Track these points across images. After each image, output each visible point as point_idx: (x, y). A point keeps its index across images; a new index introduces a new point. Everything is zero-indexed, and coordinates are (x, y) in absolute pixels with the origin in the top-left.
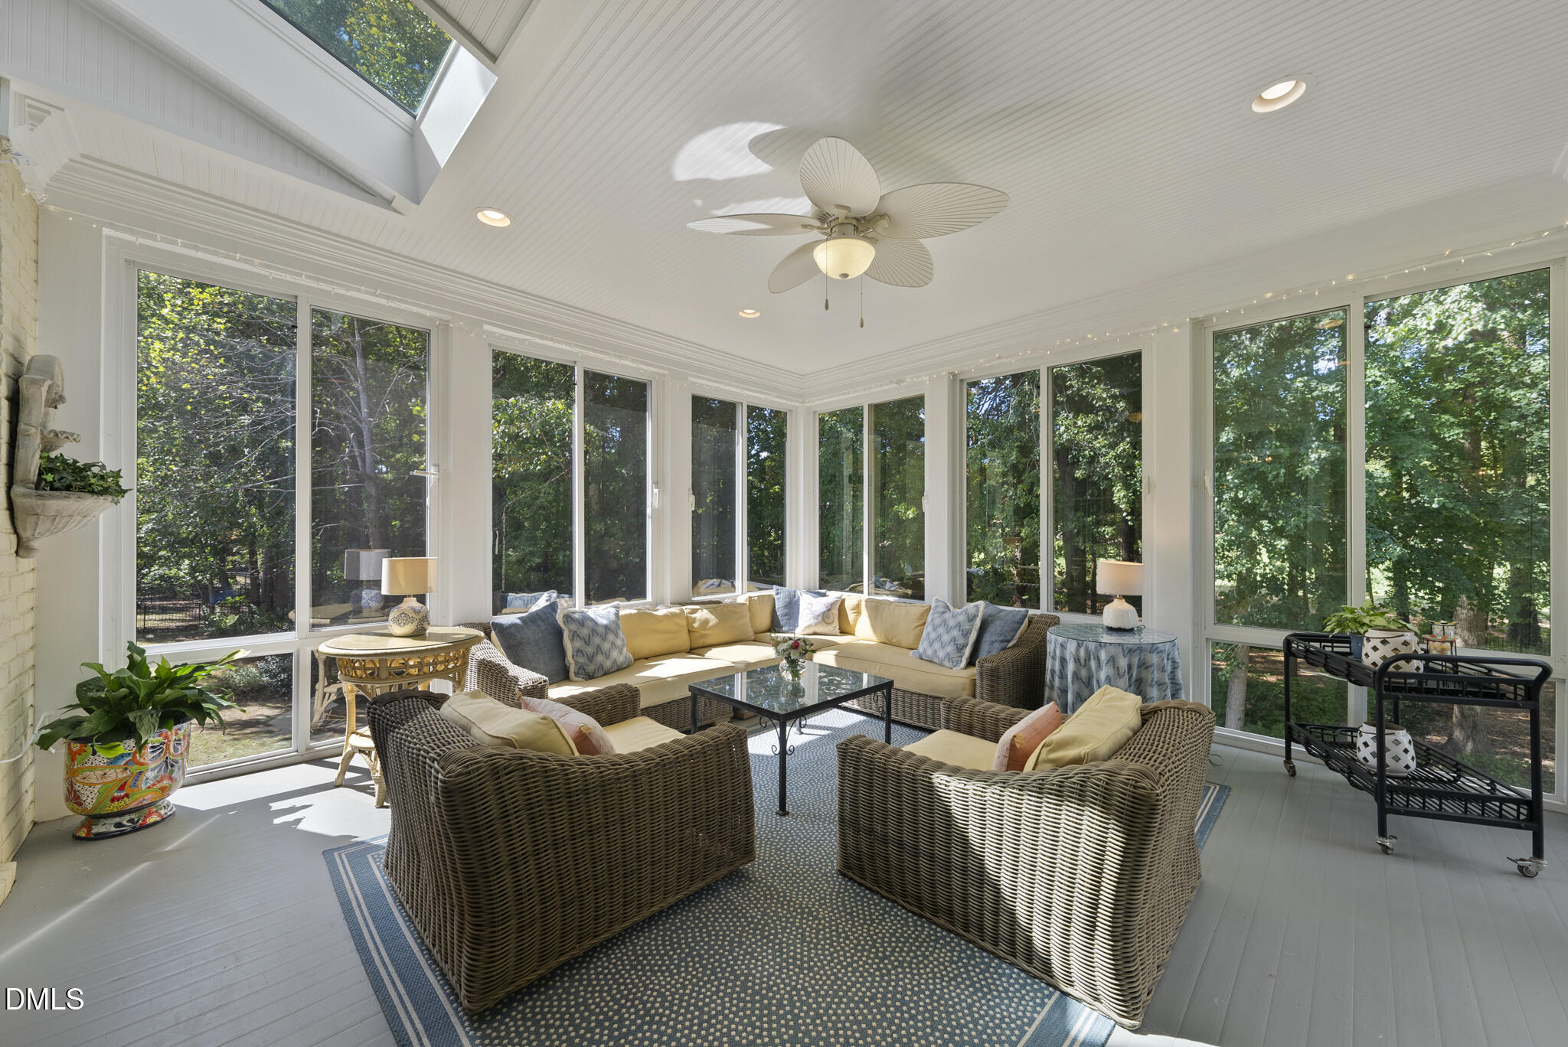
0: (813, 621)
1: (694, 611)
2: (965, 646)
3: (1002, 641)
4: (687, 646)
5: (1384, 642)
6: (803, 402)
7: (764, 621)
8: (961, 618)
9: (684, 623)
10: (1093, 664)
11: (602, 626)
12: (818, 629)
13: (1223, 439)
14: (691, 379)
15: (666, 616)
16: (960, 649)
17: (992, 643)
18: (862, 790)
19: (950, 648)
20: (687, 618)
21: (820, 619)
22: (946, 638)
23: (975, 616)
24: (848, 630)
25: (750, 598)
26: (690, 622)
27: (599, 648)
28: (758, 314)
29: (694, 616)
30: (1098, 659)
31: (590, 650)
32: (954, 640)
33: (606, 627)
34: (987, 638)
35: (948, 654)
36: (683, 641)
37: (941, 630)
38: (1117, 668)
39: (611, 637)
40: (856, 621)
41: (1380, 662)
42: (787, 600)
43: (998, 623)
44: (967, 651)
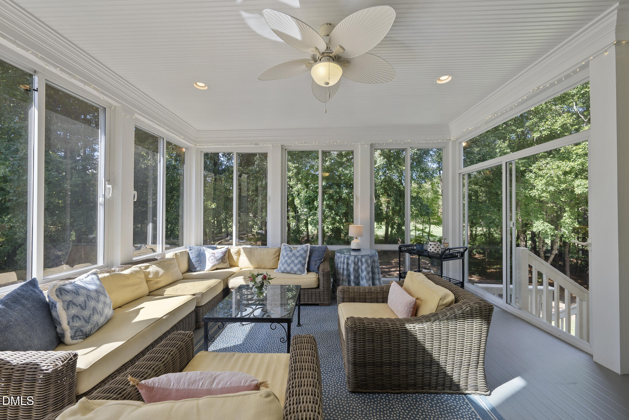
0: (216, 263)
1: (147, 267)
2: (305, 264)
3: (320, 260)
4: (147, 292)
5: (435, 245)
6: (195, 145)
7: (184, 266)
8: (302, 252)
9: (143, 276)
10: (360, 264)
11: (93, 291)
12: (219, 267)
13: (323, 184)
14: (137, 116)
15: (131, 274)
16: (303, 265)
17: (316, 261)
19: (299, 266)
20: (144, 273)
21: (220, 261)
22: (296, 262)
23: (307, 250)
24: (234, 264)
25: (176, 254)
26: (147, 275)
27: (94, 309)
28: (206, 88)
29: (148, 270)
30: (362, 261)
31: (86, 313)
32: (300, 262)
33: (97, 291)
34: (312, 259)
35: (299, 269)
36: (144, 289)
37: (286, 258)
38: (368, 264)
39: (102, 298)
40: (238, 259)
41: (440, 252)
42: (197, 253)
43: (316, 252)
44: (306, 266)
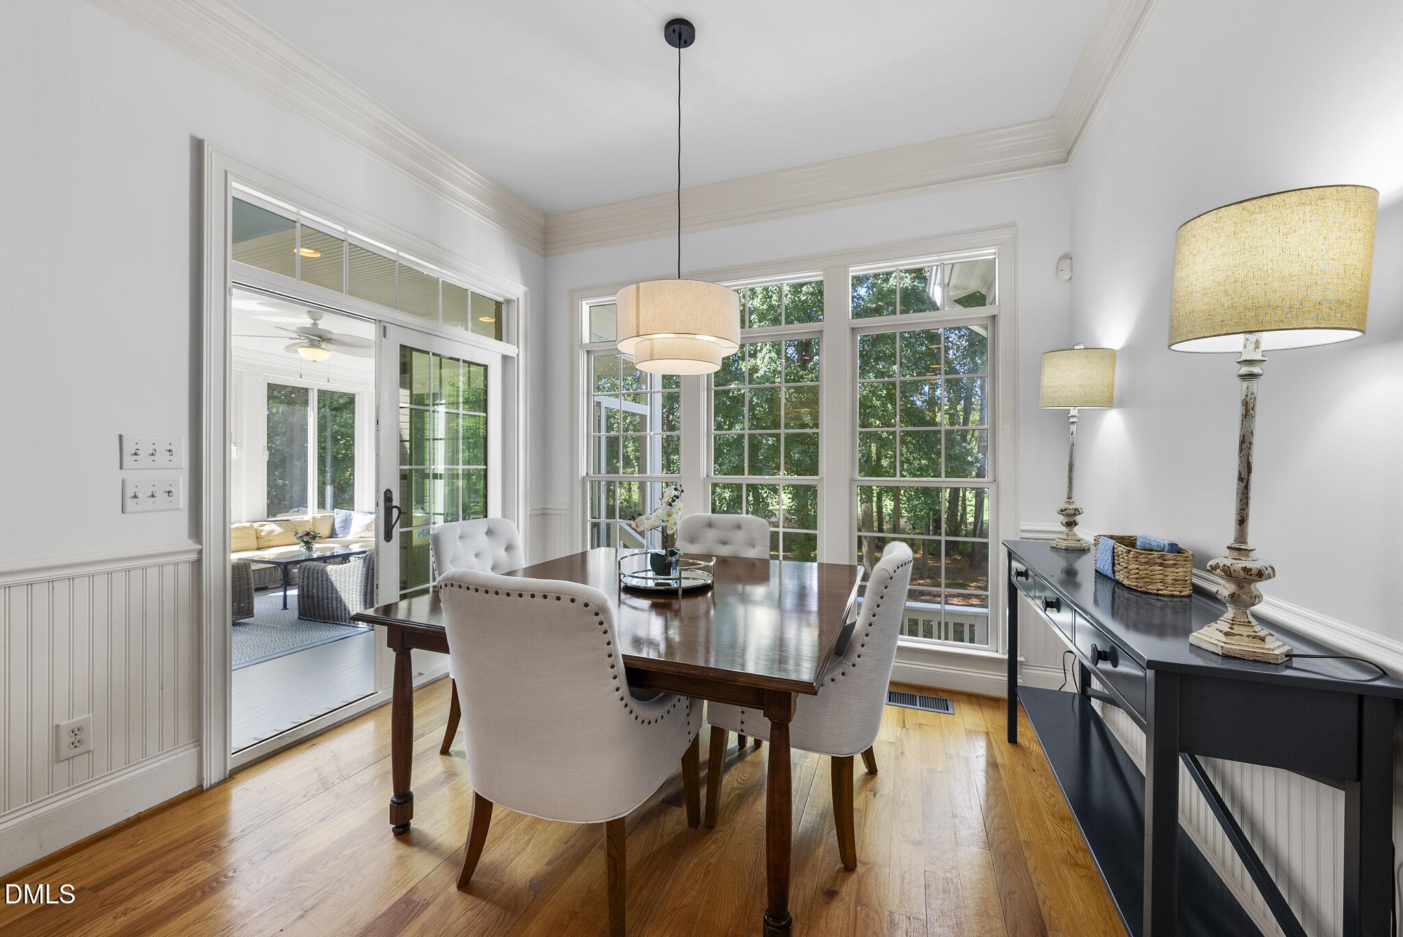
9: (254, 532)
12: (363, 535)
18: (305, 580)
20: (257, 530)
21: (365, 528)
25: (316, 517)
26: (259, 532)
29: (263, 528)
36: (253, 543)
42: (344, 518)
